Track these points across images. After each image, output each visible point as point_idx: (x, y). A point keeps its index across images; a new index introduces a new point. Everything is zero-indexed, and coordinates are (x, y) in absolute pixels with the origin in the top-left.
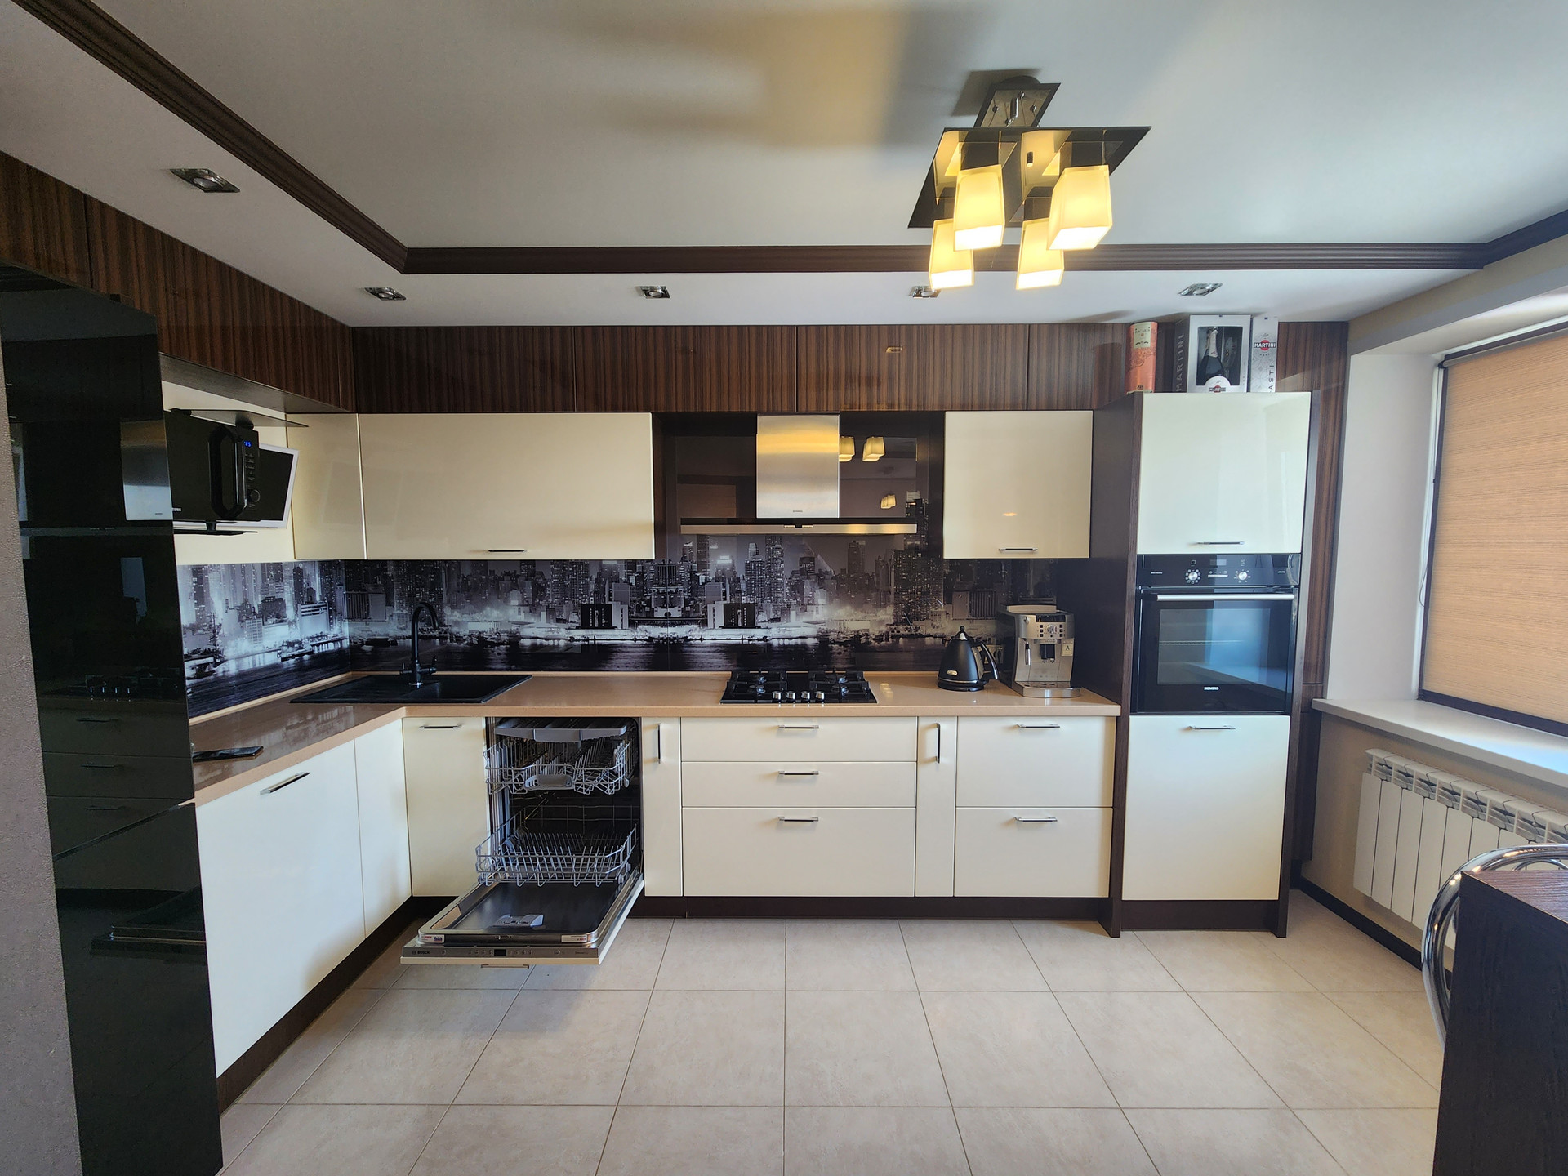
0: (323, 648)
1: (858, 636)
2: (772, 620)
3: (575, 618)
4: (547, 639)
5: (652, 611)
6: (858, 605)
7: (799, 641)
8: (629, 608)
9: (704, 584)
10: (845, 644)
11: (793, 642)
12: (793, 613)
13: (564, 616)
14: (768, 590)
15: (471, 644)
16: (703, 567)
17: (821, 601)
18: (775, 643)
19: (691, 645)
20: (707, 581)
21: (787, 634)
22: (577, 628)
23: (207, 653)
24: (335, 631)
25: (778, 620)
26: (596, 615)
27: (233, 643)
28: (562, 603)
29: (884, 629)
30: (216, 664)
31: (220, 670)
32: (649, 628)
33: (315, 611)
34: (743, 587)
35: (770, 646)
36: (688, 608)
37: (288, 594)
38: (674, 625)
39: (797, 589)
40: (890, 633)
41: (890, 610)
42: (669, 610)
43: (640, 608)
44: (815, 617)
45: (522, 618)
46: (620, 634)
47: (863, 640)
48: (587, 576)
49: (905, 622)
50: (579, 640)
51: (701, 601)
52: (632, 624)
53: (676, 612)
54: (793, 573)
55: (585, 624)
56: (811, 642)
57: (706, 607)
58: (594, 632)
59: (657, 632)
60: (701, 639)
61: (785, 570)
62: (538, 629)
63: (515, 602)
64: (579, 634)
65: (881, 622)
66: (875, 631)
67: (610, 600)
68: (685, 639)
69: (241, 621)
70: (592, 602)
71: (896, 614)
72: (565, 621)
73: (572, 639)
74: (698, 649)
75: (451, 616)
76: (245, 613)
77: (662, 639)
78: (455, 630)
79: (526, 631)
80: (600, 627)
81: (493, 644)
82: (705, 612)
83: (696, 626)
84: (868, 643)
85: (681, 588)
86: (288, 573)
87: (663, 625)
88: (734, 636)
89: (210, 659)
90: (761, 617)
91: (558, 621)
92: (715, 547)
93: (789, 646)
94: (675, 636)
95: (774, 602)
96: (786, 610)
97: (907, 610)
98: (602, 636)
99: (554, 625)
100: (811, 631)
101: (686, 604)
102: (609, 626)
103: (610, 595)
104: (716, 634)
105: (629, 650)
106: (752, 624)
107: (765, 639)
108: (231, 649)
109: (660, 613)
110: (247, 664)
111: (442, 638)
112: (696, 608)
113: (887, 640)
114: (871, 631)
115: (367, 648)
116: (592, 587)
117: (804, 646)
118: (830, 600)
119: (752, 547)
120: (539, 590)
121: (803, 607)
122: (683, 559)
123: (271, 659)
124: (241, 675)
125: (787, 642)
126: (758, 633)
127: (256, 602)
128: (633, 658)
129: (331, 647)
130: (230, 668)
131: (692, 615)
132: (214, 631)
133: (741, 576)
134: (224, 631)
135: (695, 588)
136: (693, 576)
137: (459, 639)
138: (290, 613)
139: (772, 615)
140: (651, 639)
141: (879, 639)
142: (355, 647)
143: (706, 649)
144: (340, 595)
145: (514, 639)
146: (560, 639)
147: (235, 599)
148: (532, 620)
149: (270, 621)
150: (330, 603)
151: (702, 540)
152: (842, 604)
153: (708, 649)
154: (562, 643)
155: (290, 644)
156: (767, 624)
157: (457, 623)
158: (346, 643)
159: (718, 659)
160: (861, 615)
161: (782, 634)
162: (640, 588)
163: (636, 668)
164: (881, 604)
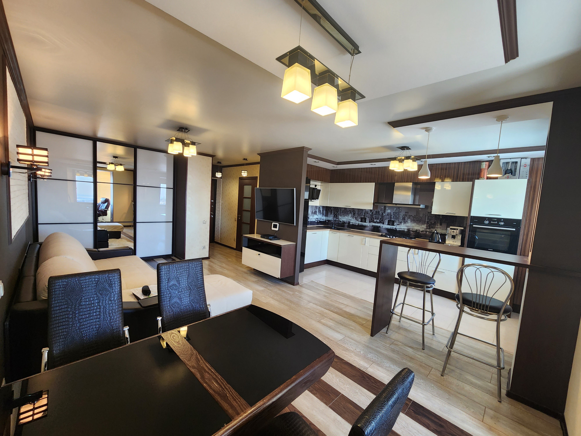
0: (321, 220)
1: (417, 230)
2: (398, 225)
3: (360, 220)
4: (355, 223)
5: (374, 220)
6: (417, 224)
7: (403, 230)
10: (414, 232)
11: (402, 230)
12: (402, 223)
13: (358, 219)
14: (398, 218)
15: (342, 222)
16: (384, 212)
17: (409, 222)
18: (398, 229)
19: (380, 228)
20: (385, 215)
21: (401, 228)
24: (323, 218)
25: (399, 225)
26: (363, 220)
28: (358, 217)
29: (423, 229)
33: (321, 214)
34: (392, 217)
35: (397, 230)
37: (317, 211)
38: (377, 223)
39: (404, 219)
40: (425, 231)
41: (425, 225)
43: (371, 219)
44: (407, 225)
45: (351, 219)
46: (367, 224)
47: (418, 231)
49: (429, 228)
52: (370, 222)
53: (378, 221)
54: (403, 215)
55: (361, 221)
56: (406, 230)
58: (363, 223)
59: (374, 224)
60: (383, 227)
61: (402, 214)
62: (353, 221)
63: (350, 216)
64: (360, 223)
65: (423, 228)
66: (421, 230)
67: (366, 217)
68: (379, 226)
70: (363, 217)
71: (427, 226)
72: (358, 220)
73: (359, 224)
74: (382, 229)
75: (340, 217)
76: (312, 213)
77: (375, 226)
78: (340, 220)
79: (351, 221)
80: (364, 222)
81: (346, 223)
82: (384, 221)
83: (382, 224)
84: (419, 232)
85: (380, 216)
86: (318, 207)
87: (375, 223)
88: (389, 227)
90: (395, 224)
91: (357, 220)
92: (388, 208)
93: (401, 230)
95: (398, 221)
96: (401, 223)
97: (429, 226)
98: (364, 224)
99: (356, 221)
100: (406, 228)
101: (380, 219)
102: (366, 222)
104: (386, 226)
105: (369, 227)
106: (393, 225)
107: (396, 228)
108: (311, 218)
109: (375, 220)
110: (312, 221)
111: (338, 221)
112: (382, 220)
113: (424, 232)
114: (420, 230)
115: (327, 221)
116: (363, 214)
117: (404, 231)
118: (411, 221)
119: (395, 209)
120: (354, 214)
121: (405, 223)
122: (381, 210)
123: (314, 220)
124: (311, 221)
125: (400, 230)
126: (394, 227)
127: (314, 211)
128: (369, 229)
129: (322, 220)
131: (381, 222)
133: (392, 215)
134: (310, 215)
135: (382, 216)
136: (382, 214)
137: (341, 222)
138: (317, 214)
139: (398, 224)
140: (373, 225)
141: (422, 231)
142: (325, 221)
144: (324, 212)
145: (349, 223)
148: (353, 219)
149: (315, 214)
150: (323, 213)
151: (385, 207)
152: (414, 223)
153: (384, 229)
154: (357, 224)
155: (317, 218)
156: (397, 225)
157: (341, 219)
158: (324, 220)
159: (386, 232)
160: (418, 226)
161: (399, 228)
162: (372, 215)
163: (369, 231)
164: (423, 224)
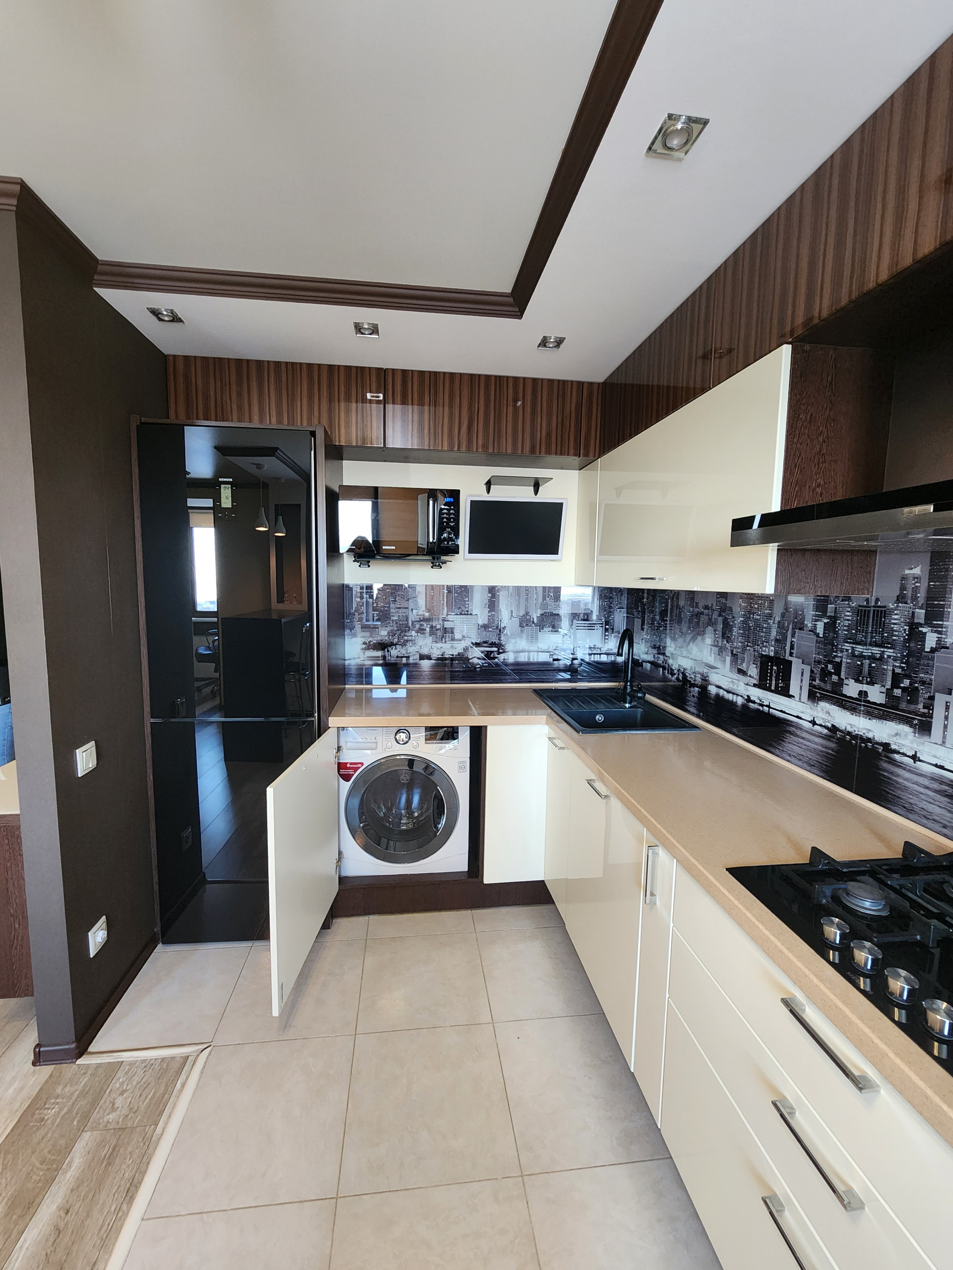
3: (754, 671)
4: (728, 692)
5: (841, 683)
8: (812, 671)
9: (933, 650)
13: (744, 667)
20: (941, 646)
22: (755, 685)
23: (493, 644)
24: (607, 648)
26: (775, 673)
27: (513, 641)
28: (745, 650)
30: (499, 653)
31: (502, 657)
32: (835, 710)
33: (591, 627)
36: (897, 692)
37: (564, 613)
38: (870, 715)
42: (865, 687)
43: (825, 674)
45: (711, 660)
46: (797, 708)
48: (770, 616)
50: (754, 702)
51: (923, 683)
52: (813, 696)
53: (876, 694)
55: (762, 684)
57: (932, 698)
58: (770, 696)
59: (844, 720)
60: (915, 758)
62: (724, 678)
63: (708, 640)
64: (756, 694)
67: (791, 654)
68: (886, 746)
69: (521, 626)
70: (772, 654)
72: (745, 673)
73: (749, 700)
74: (907, 775)
75: (670, 646)
76: (525, 622)
77: (849, 733)
79: (714, 678)
80: (776, 691)
81: (694, 685)
82: (929, 705)
83: (906, 729)
85: (889, 652)
86: (566, 595)
87: (855, 711)
89: (495, 649)
91: (741, 672)
94: (870, 735)
98: (777, 703)
99: (736, 676)
101: (895, 683)
102: (784, 692)
103: (792, 647)
105: (804, 735)
108: (511, 645)
109: (852, 689)
110: (523, 658)
111: (664, 668)
112: (913, 694)
116: (774, 633)
120: (728, 629)
122: (901, 599)
123: (544, 658)
127: (535, 615)
128: (809, 749)
130: (510, 657)
131: (903, 705)
132: (500, 631)
134: (507, 631)
135: (915, 655)
136: (915, 633)
137: (673, 672)
138: (565, 626)
140: (834, 729)
143: (921, 780)
144: (619, 616)
145: (705, 684)
146: (737, 695)
147: (518, 610)
148: (718, 665)
149: (546, 629)
150: (607, 623)
151: (940, 562)
153: (926, 782)
155: (562, 650)
157: (673, 654)
162: (829, 641)
